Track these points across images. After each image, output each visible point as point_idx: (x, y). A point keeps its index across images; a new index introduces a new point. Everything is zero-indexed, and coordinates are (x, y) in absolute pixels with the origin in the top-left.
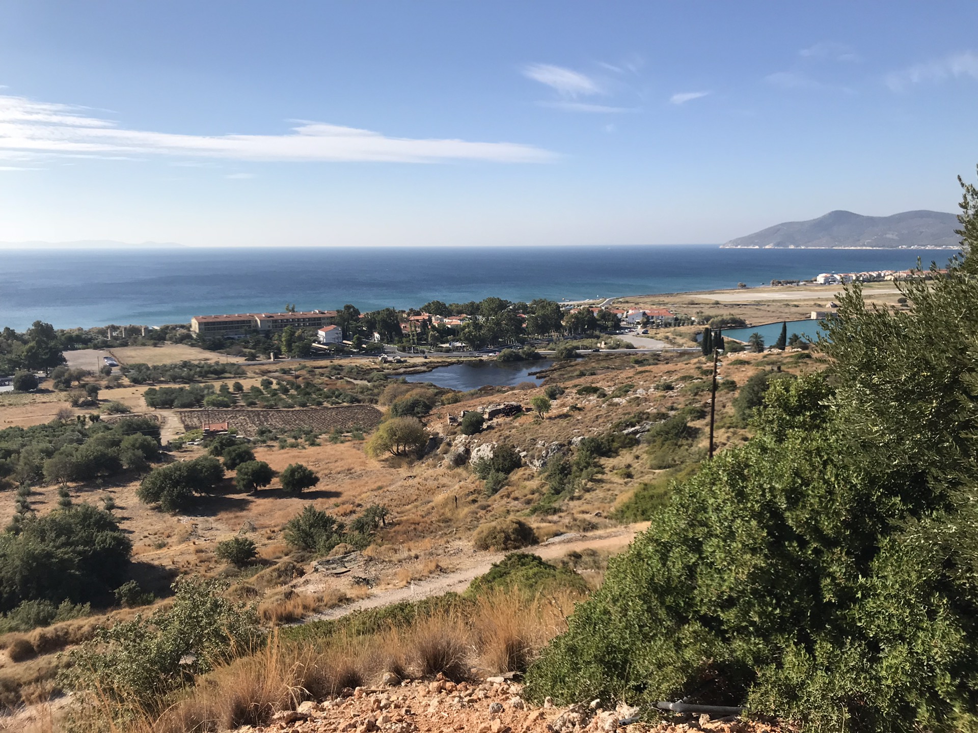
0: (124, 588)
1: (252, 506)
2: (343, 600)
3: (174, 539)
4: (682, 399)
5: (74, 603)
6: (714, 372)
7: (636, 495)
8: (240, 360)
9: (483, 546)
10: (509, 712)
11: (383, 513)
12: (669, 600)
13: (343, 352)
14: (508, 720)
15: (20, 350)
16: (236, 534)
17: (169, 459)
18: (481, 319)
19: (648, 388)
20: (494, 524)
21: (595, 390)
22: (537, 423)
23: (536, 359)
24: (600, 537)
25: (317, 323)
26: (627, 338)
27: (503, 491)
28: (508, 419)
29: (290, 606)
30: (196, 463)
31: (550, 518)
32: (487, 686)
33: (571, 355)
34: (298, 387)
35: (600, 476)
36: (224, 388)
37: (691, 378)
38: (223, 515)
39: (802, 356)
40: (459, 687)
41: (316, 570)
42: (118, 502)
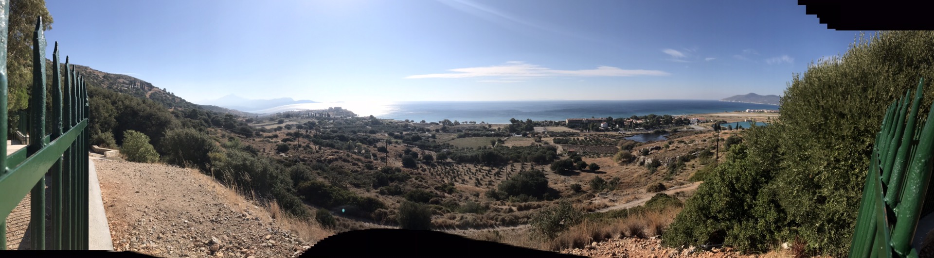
0: (546, 194)
1: (581, 174)
2: (606, 206)
3: (559, 182)
4: (709, 144)
5: (533, 197)
6: (718, 136)
7: (696, 174)
8: (579, 131)
9: (649, 191)
10: (657, 250)
11: (619, 179)
12: (704, 212)
13: (608, 130)
14: (656, 254)
15: (524, 126)
16: (576, 182)
17: (559, 159)
18: (648, 121)
19: (699, 141)
20: (652, 184)
21: (683, 142)
22: (665, 152)
23: (665, 132)
24: (685, 187)
25: (601, 121)
26: (692, 126)
27: (655, 173)
28: (656, 151)
29: (591, 206)
30: (566, 160)
31: (670, 182)
32: (650, 240)
33: (675, 131)
34: (594, 140)
35: (685, 168)
36: (574, 139)
37: (711, 138)
38: (573, 176)
39: (742, 132)
40: (642, 240)
41: (599, 196)
42: (545, 169)
